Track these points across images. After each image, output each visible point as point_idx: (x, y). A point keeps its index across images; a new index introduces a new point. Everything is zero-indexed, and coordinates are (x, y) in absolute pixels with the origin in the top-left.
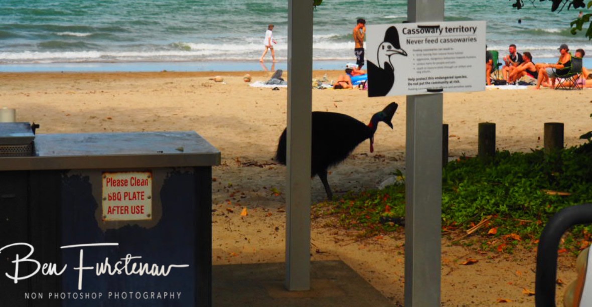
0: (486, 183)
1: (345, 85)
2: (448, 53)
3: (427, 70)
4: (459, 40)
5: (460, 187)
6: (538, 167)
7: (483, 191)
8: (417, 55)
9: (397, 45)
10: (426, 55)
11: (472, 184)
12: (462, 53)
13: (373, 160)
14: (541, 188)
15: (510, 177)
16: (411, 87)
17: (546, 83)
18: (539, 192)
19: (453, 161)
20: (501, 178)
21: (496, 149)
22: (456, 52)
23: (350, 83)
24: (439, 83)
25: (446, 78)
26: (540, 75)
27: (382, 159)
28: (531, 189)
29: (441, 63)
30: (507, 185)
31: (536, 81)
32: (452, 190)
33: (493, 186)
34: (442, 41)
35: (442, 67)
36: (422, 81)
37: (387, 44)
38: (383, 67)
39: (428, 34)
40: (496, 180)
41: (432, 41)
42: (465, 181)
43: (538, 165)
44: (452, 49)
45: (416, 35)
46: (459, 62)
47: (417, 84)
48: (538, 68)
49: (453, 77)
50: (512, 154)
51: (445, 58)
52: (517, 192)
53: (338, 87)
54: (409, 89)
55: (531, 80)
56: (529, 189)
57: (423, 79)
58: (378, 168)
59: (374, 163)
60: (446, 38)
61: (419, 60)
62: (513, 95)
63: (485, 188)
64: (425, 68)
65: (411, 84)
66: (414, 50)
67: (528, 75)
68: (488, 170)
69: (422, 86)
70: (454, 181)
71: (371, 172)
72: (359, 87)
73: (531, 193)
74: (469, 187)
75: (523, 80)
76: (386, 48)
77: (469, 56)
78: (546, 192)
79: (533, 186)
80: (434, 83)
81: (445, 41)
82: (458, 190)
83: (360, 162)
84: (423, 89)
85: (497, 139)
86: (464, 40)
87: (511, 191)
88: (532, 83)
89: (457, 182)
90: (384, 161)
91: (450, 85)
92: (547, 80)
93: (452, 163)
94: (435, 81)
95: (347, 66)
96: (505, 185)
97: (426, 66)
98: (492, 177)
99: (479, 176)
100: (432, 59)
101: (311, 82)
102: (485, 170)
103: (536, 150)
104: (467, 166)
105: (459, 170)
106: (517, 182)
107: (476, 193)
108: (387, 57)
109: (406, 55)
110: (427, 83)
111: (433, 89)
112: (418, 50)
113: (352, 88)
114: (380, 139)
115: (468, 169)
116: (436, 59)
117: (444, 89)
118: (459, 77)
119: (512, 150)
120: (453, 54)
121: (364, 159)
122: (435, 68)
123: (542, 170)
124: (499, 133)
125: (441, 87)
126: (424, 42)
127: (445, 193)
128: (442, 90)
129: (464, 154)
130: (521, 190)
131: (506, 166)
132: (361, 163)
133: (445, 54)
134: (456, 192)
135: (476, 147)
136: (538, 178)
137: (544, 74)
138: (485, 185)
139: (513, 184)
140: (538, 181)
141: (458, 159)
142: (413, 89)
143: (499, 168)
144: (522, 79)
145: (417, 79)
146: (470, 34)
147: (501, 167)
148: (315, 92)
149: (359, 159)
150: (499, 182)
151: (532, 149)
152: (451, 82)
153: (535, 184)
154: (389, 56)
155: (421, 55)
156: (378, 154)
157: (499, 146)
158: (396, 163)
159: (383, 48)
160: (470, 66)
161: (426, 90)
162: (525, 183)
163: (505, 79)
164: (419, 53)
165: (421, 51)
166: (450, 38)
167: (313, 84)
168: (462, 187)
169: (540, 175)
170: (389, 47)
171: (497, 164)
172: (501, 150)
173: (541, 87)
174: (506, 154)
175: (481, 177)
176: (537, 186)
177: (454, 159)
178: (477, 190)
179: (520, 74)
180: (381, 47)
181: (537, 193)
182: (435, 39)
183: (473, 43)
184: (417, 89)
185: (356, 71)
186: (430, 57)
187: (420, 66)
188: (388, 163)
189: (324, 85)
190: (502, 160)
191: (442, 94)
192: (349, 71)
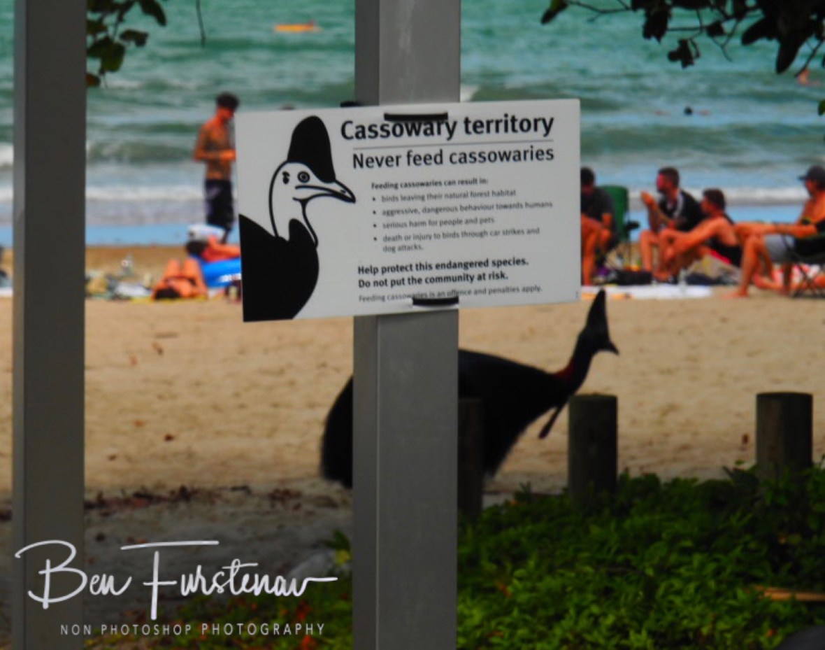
0: (589, 569)
1: (185, 287)
2: (473, 195)
3: (411, 242)
4: (505, 156)
5: (516, 582)
6: (740, 519)
7: (581, 590)
8: (384, 199)
9: (326, 173)
10: (410, 198)
11: (551, 571)
12: (513, 193)
13: (266, 505)
14: (749, 580)
15: (658, 551)
16: (366, 292)
17: (766, 280)
18: (741, 594)
19: (496, 506)
20: (634, 552)
21: (620, 471)
22: (497, 190)
23: (200, 281)
24: (447, 279)
25: (466, 265)
26: (748, 257)
27: (292, 503)
28: (719, 583)
29: (453, 223)
30: (650, 572)
31: (739, 275)
32: (493, 590)
33: (611, 575)
34: (455, 158)
35: (455, 235)
36: (397, 276)
37: (295, 169)
38: (284, 233)
39: (414, 139)
40: (620, 558)
41: (427, 159)
42: (531, 563)
43: (738, 514)
44: (483, 181)
45: (379, 141)
46: (504, 220)
47: (384, 283)
48: (742, 233)
49: (486, 264)
50: (666, 484)
51: (463, 208)
52: (679, 593)
53: (165, 293)
54: (362, 299)
55: (723, 269)
56: (712, 584)
57: (402, 268)
58: (280, 527)
59: (267, 513)
60: (467, 150)
61: (389, 213)
62: (672, 314)
63: (588, 582)
64: (408, 238)
65: (367, 284)
66: (375, 186)
67: (713, 254)
68: (595, 530)
69: (398, 290)
70: (498, 562)
71: (261, 539)
72: (227, 293)
73: (718, 594)
74: (540, 578)
75: (700, 271)
76: (294, 180)
77: (531, 201)
78: (762, 593)
79: (725, 575)
80: (433, 280)
81: (464, 159)
82: (510, 589)
83: (230, 510)
84: (401, 297)
85: (621, 443)
86: (518, 156)
87: (661, 591)
88: (726, 279)
89: (509, 566)
90: (297, 507)
91: (477, 285)
92: (768, 272)
93: (495, 510)
94: (435, 273)
95: (192, 234)
96: (643, 574)
97: (410, 231)
98: (609, 550)
99: (571, 549)
100: (426, 210)
101: (84, 281)
102: (587, 531)
103: (736, 470)
104: (537, 519)
105: (512, 533)
106: (680, 565)
107: (561, 595)
108: (299, 205)
109: (352, 200)
110: (413, 280)
111: (429, 297)
112: (386, 186)
113: (206, 297)
114: (289, 445)
115: (541, 527)
116: (437, 210)
117: (461, 298)
118: (505, 263)
119: (666, 473)
120: (487, 194)
121: (240, 503)
122: (437, 236)
123: (750, 528)
124: (627, 425)
125: (454, 291)
126: (403, 160)
127: (473, 597)
128: (455, 300)
129: (527, 487)
130: (692, 587)
131: (647, 518)
132: (233, 514)
133: (465, 196)
134: (504, 594)
135: (563, 466)
136: (737, 551)
137: (760, 252)
138: (586, 574)
139: (666, 571)
140: (739, 561)
141: (511, 499)
142: (374, 298)
143: (627, 524)
144: (695, 267)
145: (385, 270)
146: (534, 138)
147: (636, 521)
148: (95, 311)
149: (227, 502)
150: (627, 563)
151: (726, 469)
152: (480, 278)
153: (729, 570)
154: (304, 202)
155: (394, 199)
156: (282, 488)
157: (630, 463)
158: (331, 513)
159: (286, 181)
160: (537, 231)
161: (410, 301)
162: (702, 566)
163: (647, 266)
164: (390, 192)
165: (396, 186)
166: (477, 149)
167: (92, 287)
168: (520, 579)
169: (746, 544)
170: (303, 177)
171: (622, 512)
172: (635, 473)
173: (752, 290)
174: (649, 484)
175: (578, 550)
176: (738, 575)
177: (499, 500)
178: (564, 587)
179: (692, 254)
180: (280, 177)
181: (735, 597)
182: (433, 151)
183: (545, 163)
184: (383, 299)
185: (216, 246)
186: (418, 205)
187: (392, 232)
188: (310, 513)
189: (124, 289)
190: (637, 501)
191: (456, 311)
192: (197, 249)
